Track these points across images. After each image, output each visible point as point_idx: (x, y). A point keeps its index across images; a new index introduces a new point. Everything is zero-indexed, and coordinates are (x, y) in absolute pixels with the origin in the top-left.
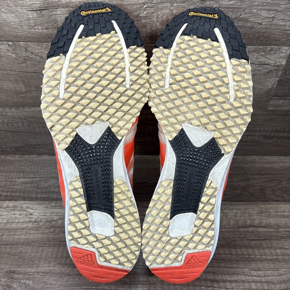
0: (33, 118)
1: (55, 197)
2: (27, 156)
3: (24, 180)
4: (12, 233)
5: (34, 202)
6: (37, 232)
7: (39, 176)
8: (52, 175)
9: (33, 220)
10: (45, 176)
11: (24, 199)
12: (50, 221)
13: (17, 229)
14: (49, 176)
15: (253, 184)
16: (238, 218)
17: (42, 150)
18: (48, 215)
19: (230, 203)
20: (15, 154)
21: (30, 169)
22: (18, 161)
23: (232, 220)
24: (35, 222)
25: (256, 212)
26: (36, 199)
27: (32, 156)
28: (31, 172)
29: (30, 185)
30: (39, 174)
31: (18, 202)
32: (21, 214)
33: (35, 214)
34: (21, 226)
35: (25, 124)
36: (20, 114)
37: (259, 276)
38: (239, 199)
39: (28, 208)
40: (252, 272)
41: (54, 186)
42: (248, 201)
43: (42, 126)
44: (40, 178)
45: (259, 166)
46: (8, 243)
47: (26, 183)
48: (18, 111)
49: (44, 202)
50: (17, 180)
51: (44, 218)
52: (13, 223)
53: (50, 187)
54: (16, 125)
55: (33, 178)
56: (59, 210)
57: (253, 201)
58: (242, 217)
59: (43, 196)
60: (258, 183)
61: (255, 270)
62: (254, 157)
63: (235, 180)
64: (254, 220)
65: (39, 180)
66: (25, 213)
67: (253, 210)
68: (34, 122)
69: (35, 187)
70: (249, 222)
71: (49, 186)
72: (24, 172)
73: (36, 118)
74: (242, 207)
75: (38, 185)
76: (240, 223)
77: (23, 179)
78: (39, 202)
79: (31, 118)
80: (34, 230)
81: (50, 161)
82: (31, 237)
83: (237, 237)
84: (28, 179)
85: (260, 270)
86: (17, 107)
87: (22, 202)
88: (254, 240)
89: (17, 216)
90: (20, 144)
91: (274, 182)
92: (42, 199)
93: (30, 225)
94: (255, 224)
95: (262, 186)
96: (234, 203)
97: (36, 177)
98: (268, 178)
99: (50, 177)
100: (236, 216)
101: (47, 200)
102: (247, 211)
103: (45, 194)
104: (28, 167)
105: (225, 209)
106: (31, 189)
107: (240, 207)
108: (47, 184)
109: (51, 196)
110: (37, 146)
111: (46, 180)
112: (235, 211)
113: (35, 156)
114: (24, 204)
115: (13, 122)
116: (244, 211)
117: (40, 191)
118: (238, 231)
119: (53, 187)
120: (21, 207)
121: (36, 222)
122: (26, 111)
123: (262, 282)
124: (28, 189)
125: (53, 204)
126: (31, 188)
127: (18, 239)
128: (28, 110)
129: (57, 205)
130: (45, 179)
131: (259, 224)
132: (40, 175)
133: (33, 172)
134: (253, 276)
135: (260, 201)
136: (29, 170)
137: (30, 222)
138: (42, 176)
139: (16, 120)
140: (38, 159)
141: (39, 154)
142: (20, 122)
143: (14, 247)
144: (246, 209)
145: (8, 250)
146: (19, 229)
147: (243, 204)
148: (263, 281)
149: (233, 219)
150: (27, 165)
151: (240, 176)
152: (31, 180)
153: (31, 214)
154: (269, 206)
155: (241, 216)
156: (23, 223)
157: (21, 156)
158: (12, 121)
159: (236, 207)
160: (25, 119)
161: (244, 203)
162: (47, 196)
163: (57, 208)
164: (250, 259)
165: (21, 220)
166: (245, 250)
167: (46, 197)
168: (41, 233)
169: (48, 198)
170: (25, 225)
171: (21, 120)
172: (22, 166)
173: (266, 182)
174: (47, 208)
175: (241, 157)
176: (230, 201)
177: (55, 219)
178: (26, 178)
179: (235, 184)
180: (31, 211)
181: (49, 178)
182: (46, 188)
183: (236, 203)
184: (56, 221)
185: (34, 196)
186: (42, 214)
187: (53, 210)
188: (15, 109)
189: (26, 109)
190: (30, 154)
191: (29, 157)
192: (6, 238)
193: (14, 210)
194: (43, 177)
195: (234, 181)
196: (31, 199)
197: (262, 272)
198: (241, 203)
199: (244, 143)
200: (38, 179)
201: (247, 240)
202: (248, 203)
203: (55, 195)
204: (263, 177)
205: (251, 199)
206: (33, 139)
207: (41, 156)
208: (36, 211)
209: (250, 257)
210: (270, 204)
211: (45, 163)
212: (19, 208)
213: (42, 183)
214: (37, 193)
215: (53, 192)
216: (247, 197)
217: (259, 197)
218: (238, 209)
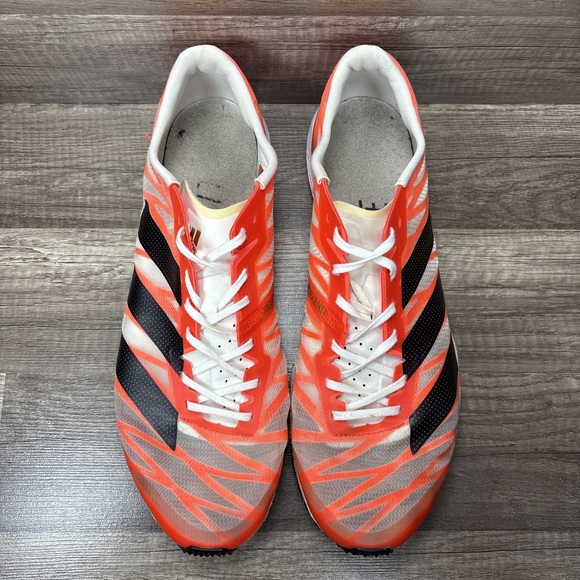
1: (88, 218)
2: (8, 108)
4: (17, 301)
5: (47, 231)
6: (63, 299)
7: (45, 164)
8: (74, 162)
9: (52, 272)
10: (60, 163)
11: (25, 222)
12: (87, 275)
13: (24, 293)
14: (67, 163)
15: (518, 183)
16: (467, 268)
17: (39, 95)
18: (79, 260)
19: (457, 231)
21: (24, 145)
23: (455, 273)
24: (56, 278)
25: (509, 253)
26: (50, 223)
27: (20, 106)
29: (31, 187)
30: (45, 157)
31: (12, 230)
32: (24, 259)
33: (53, 258)
34: (30, 286)
37: (486, 387)
38: (480, 220)
39: (35, 244)
40: (475, 379)
41: (82, 189)
42: (497, 227)
43: (25, 52)
44: (49, 168)
45: (542, 134)
46: (13, 320)
47: (20, 182)
49: (67, 230)
51: (74, 268)
52: (12, 278)
53: (73, 191)
55: (34, 168)
56: (101, 248)
57: (507, 227)
58: (478, 266)
59: (62, 214)
60: (528, 182)
61: (481, 376)
62: (534, 106)
63: (479, 173)
64: (501, 271)
65: (49, 176)
66: (32, 255)
67: (504, 249)
69: (41, 193)
70: (489, 277)
71: (71, 189)
72: (9, 152)
73: (5, 36)
74: (482, 241)
75: (47, 187)
76: (471, 278)
77: (13, 173)
78: (56, 230)
80: (57, 295)
81: (63, 120)
82: (54, 308)
83: (460, 310)
84: (23, 173)
85: (489, 376)
87: (22, 230)
88: (491, 316)
89: (17, 263)
91: (565, 177)
92: (62, 223)
93: (48, 283)
94: (500, 282)
95: (535, 188)
96: (465, 231)
97: (41, 167)
98: (555, 166)
99: (70, 167)
100: (465, 263)
101: (73, 226)
102: (490, 251)
103: (67, 211)
104: (17, 139)
105: (446, 246)
106: (35, 197)
107: (477, 242)
108: (66, 186)
109: (79, 215)
110: (25, 89)
111: (63, 174)
112: (465, 251)
113: (28, 106)
114: (26, 234)
116: (484, 251)
117: (53, 202)
118: (462, 297)
119: (80, 193)
120: (21, 243)
121: (58, 276)
123: (490, 398)
124: (27, 197)
125: (87, 235)
126: (33, 194)
127: (29, 312)
129: (96, 236)
130: (61, 171)
131: (508, 280)
132: (47, 161)
133: (32, 154)
134: (474, 387)
135: (523, 227)
136: (20, 148)
137: (46, 276)
138: (52, 164)
140: (34, 115)
141: (36, 102)
143: (26, 329)
144: (488, 246)
145: (16, 336)
146: (27, 293)
147: (485, 235)
148: (491, 395)
149: (458, 271)
150: (13, 133)
151: (493, 161)
152: (29, 173)
153: (45, 259)
154: (540, 238)
155: (475, 263)
156: (34, 278)
159: (468, 241)
161: (487, 231)
162: (70, 214)
163: (97, 243)
164: (476, 354)
165: (28, 273)
166: (469, 336)
167: (71, 219)
168: (72, 302)
169: (74, 219)
170: (38, 284)
173: (546, 177)
174: (76, 244)
176: (458, 227)
177: (96, 270)
178: (18, 168)
179: (478, 182)
180: (45, 252)
181: (68, 170)
182: (66, 194)
183: (471, 231)
184: (97, 274)
185: (43, 214)
186: (68, 259)
187: (88, 248)
191: (13, 111)
192: (7, 312)
193: (8, 249)
194: (55, 168)
195: (476, 176)
196: (39, 223)
197: (492, 379)
198: (481, 231)
200: (45, 172)
201: (478, 315)
202: (496, 231)
203: (88, 214)
204: (542, 163)
205: (506, 222)
206: (12, 77)
208: (55, 253)
209: (477, 349)
210: (543, 233)
211: (55, 128)
212: (18, 246)
213: (56, 183)
214: (48, 208)
215: (83, 206)
216: (497, 216)
217: (523, 216)
218: (472, 247)
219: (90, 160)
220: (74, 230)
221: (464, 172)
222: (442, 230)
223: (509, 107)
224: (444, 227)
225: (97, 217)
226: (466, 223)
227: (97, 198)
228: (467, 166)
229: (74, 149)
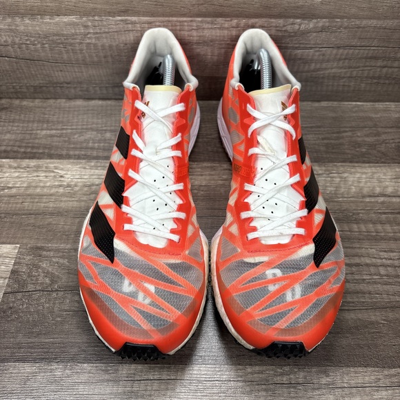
0: (57, 35)
1: (95, 155)
2: (51, 101)
3: (48, 132)
4: (36, 200)
5: (65, 161)
6: (71, 199)
7: (70, 127)
8: (89, 126)
9: (65, 184)
10: (80, 127)
11: (51, 156)
12: (90, 186)
13: (43, 195)
14: (85, 127)
15: (386, 140)
16: (362, 185)
17: (73, 91)
18: (85, 177)
19: (350, 164)
20: (35, 98)
21: (58, 118)
22: (39, 107)
23: (353, 187)
24: (67, 187)
25: (389, 177)
26: (68, 157)
27: (59, 101)
28: (58, 122)
29: (58, 139)
31: (42, 160)
32: (46, 177)
33: (67, 176)
34: (48, 191)
35: (46, 45)
36: (38, 28)
37: (391, 259)
38: (364, 159)
39: (56, 168)
40: (381, 254)
41: (93, 140)
42: (377, 163)
43: (72, 50)
44: (71, 129)
45: (396, 116)
46: (32, 212)
47: (52, 136)
48: (35, 23)
49: (79, 161)
50: (39, 132)
51: (81, 182)
52: (36, 187)
53: (87, 141)
54: (32, 47)
55: (63, 129)
57: (385, 163)
58: (369, 184)
59: (77, 153)
60: (393, 139)
61: (385, 251)
62: (388, 103)
63: (359, 134)
64: (387, 187)
65: (71, 133)
66: (52, 174)
67: (385, 174)
68: (59, 44)
69: (65, 141)
70: (378, 190)
71: (85, 140)
72: (48, 122)
73: (63, 35)
74: (369, 170)
75: (69, 138)
76: (365, 191)
78: (72, 161)
79: (55, 35)
80: (67, 197)
81: (85, 107)
82: (63, 205)
83: (361, 210)
84: (54, 131)
85: (392, 252)
86: (32, 15)
87: (48, 161)
88: (385, 213)
89: (41, 178)
90: (41, 82)
92: (77, 157)
93: (61, 190)
94: (387, 193)
96: (356, 165)
97: (67, 129)
99: (86, 129)
100: (359, 182)
101: (84, 159)
102: (376, 176)
103: (81, 151)
104: (54, 115)
105: (344, 172)
106: (60, 144)
107: (365, 170)
108: (82, 138)
109: (89, 153)
110: (66, 85)
111: (81, 133)
112: (358, 175)
113: (64, 100)
114: (50, 163)
115: (28, 42)
116: (372, 175)
117: (72, 146)
118: (361, 202)
119: (91, 142)
120: (46, 167)
121: (69, 186)
122: (46, 23)
123: (395, 267)
124: (55, 143)
125: (93, 164)
126: (59, 142)
127: (44, 207)
128: (48, 20)
129: (99, 164)
131: (392, 192)
132: (72, 125)
133: (62, 122)
134: (382, 259)
135: (396, 163)
136: (55, 120)
137: (60, 186)
138: (75, 127)
139: (33, 39)
140: (67, 104)
141: (69, 98)
142: (39, 43)
143: (40, 217)
144: (374, 173)
145: (32, 221)
146: (45, 195)
147: (370, 167)
148: (396, 264)
149: (355, 186)
150: (52, 113)
151: (367, 129)
152: (59, 132)
153: (61, 176)
155: (366, 182)
156: (51, 187)
157: (44, 100)
158: (27, 40)
159: (359, 170)
160: (46, 37)
161: (371, 165)
162: (83, 153)
164: (378, 237)
165: (48, 184)
166: (371, 225)
167: (83, 155)
168: (77, 201)
169: (85, 155)
170: (53, 191)
171: (40, 40)
172: (45, 114)
174: (85, 168)
175: (368, 104)
176: (351, 162)
177: (97, 183)
178: (52, 129)
179: (360, 139)
180: (62, 173)
182: (82, 142)
183: (360, 164)
184: (97, 185)
185: (64, 152)
186: (78, 177)
187: (93, 171)
188: (29, 19)
189: (47, 19)
190: (56, 99)
191: (54, 103)
192: (28, 207)
193: (37, 171)
194: (76, 129)
195: (358, 136)
196: (60, 157)
197: (395, 254)
198: (367, 165)
199: (375, 81)
200: (69, 131)
201: (375, 213)
202: (377, 165)
205: (383, 160)
206: (60, 73)
207: (72, 101)
208: (69, 173)
209: (379, 234)
211: (79, 110)
212: (44, 169)
213: (76, 137)
214: (68, 149)
215: (92, 148)
216: (376, 157)
217: (395, 157)
218: (363, 173)
219: (100, 126)
220: (84, 161)
221: (349, 134)
222: (340, 164)
223: (372, 103)
224: (341, 162)
225: (101, 154)
226: (355, 160)
227: (102, 144)
228: (350, 131)
229: (90, 120)
